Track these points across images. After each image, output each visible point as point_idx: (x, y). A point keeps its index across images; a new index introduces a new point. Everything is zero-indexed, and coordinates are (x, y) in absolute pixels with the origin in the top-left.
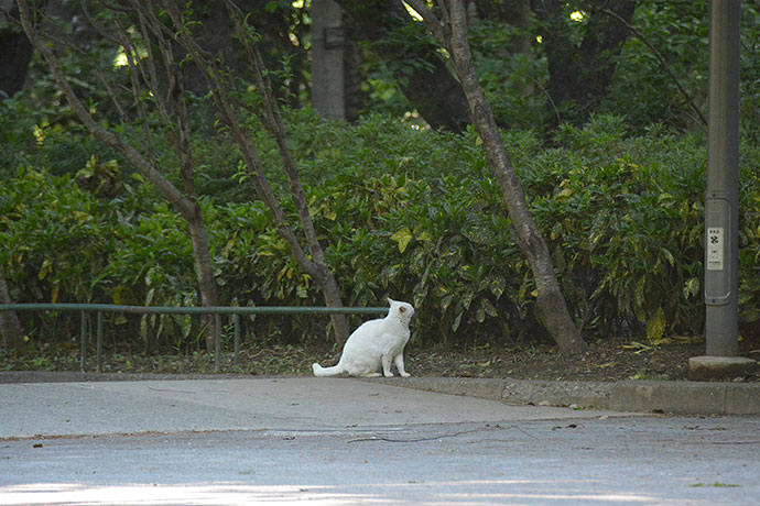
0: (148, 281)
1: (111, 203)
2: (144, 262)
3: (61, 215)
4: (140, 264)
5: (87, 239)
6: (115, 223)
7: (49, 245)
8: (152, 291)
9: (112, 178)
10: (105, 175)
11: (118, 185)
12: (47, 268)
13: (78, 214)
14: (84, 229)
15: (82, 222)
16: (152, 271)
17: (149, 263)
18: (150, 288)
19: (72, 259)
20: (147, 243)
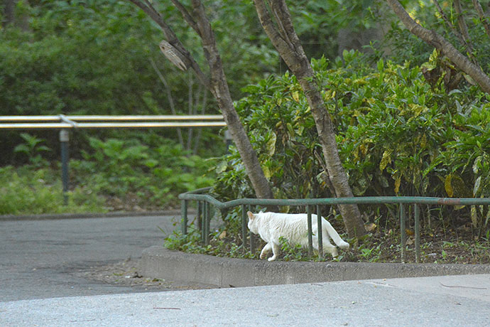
0: (475, 169)
1: (451, 93)
2: (472, 150)
3: (399, 108)
4: (469, 152)
5: (423, 130)
6: (454, 113)
7: (386, 138)
8: (480, 178)
9: (452, 70)
10: (446, 67)
11: (458, 76)
12: (387, 159)
13: (414, 107)
14: (420, 121)
15: (418, 114)
16: (479, 159)
17: (477, 152)
18: (478, 176)
19: (409, 150)
20: (476, 132)
